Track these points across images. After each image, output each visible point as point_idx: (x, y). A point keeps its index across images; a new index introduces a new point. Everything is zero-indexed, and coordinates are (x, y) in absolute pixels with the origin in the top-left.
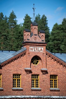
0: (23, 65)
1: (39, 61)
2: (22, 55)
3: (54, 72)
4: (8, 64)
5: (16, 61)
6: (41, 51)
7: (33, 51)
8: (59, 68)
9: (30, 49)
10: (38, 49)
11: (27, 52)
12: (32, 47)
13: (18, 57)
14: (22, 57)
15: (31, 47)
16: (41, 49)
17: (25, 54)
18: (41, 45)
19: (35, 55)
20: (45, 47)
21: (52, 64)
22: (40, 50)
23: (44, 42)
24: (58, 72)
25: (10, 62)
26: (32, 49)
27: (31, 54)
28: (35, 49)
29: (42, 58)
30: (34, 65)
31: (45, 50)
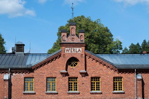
0: (58, 67)
1: (78, 62)
2: (57, 57)
3: (96, 73)
4: (40, 67)
5: (49, 64)
6: (79, 52)
7: (70, 52)
8: (101, 69)
9: (66, 51)
10: (75, 50)
11: (62, 54)
12: (69, 49)
13: (52, 60)
14: (57, 60)
15: (67, 49)
16: (79, 50)
17: (60, 56)
18: (78, 45)
19: (71, 56)
20: (84, 48)
21: (93, 65)
22: (77, 51)
23: (84, 42)
24: (101, 73)
25: (42, 64)
26: (68, 50)
27: (66, 56)
28: (72, 50)
29: (80, 60)
30: (71, 67)
31: (84, 50)
